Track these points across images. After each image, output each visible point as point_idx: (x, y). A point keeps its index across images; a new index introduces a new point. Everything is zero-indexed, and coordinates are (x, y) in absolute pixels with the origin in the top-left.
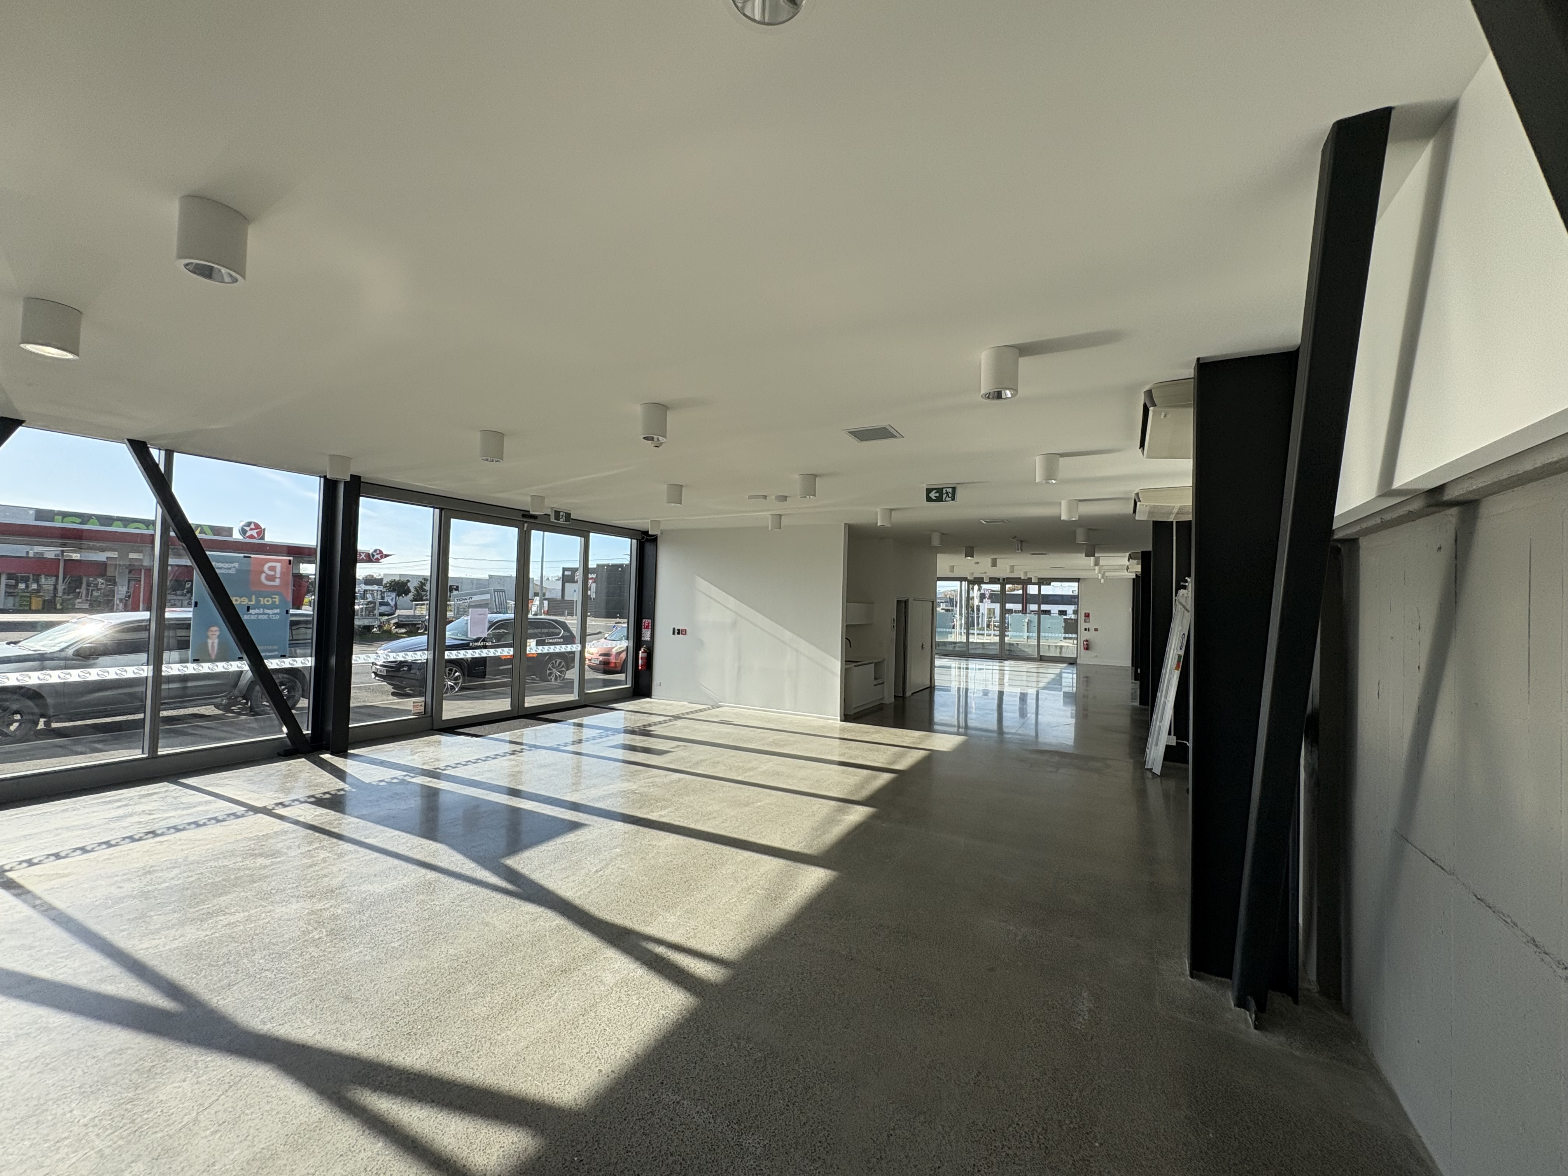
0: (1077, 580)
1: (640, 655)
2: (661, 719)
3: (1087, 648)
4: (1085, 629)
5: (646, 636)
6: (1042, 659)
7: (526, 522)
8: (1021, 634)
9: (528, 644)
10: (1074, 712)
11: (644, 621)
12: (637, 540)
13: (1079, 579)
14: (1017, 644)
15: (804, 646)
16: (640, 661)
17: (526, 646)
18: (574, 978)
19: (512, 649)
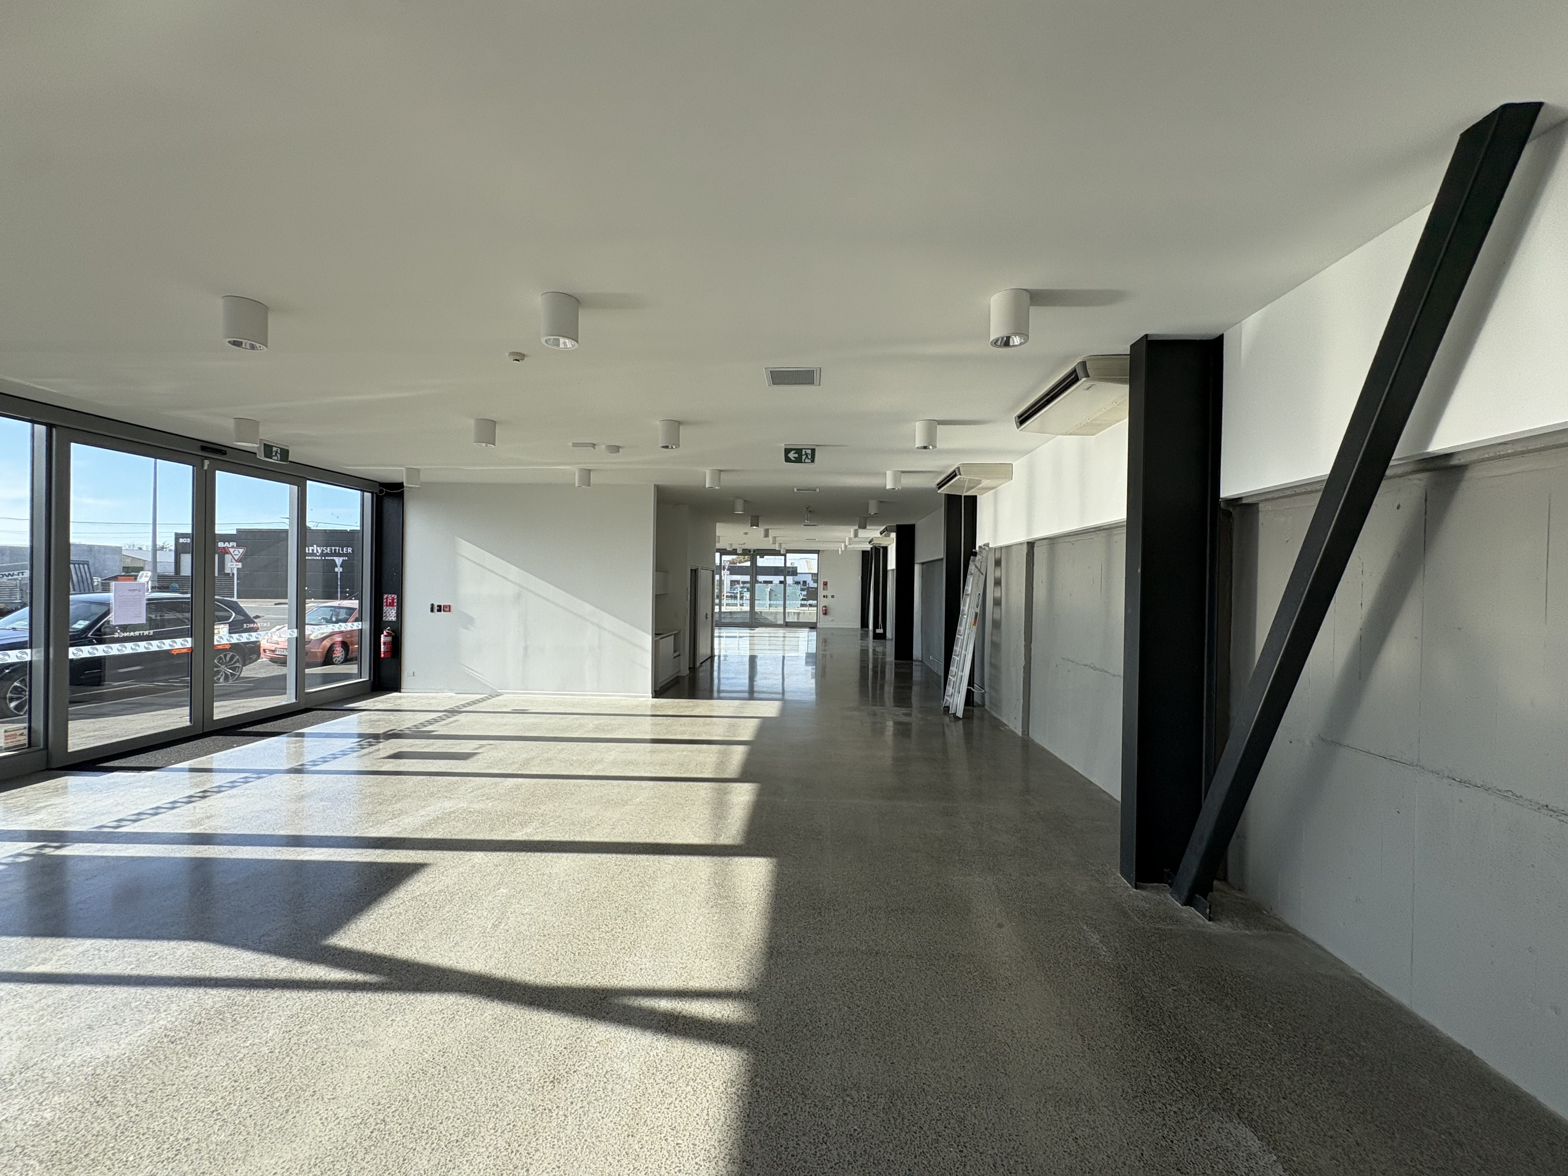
0: (817, 552)
1: (383, 639)
2: (434, 715)
3: (825, 614)
4: (824, 597)
5: (390, 614)
6: (787, 625)
7: (206, 458)
8: (763, 602)
9: (216, 631)
10: (814, 671)
11: (385, 596)
12: (372, 493)
13: (819, 551)
14: (761, 612)
15: (608, 621)
16: (382, 646)
17: (213, 634)
18: (578, 1086)
19: (189, 639)
